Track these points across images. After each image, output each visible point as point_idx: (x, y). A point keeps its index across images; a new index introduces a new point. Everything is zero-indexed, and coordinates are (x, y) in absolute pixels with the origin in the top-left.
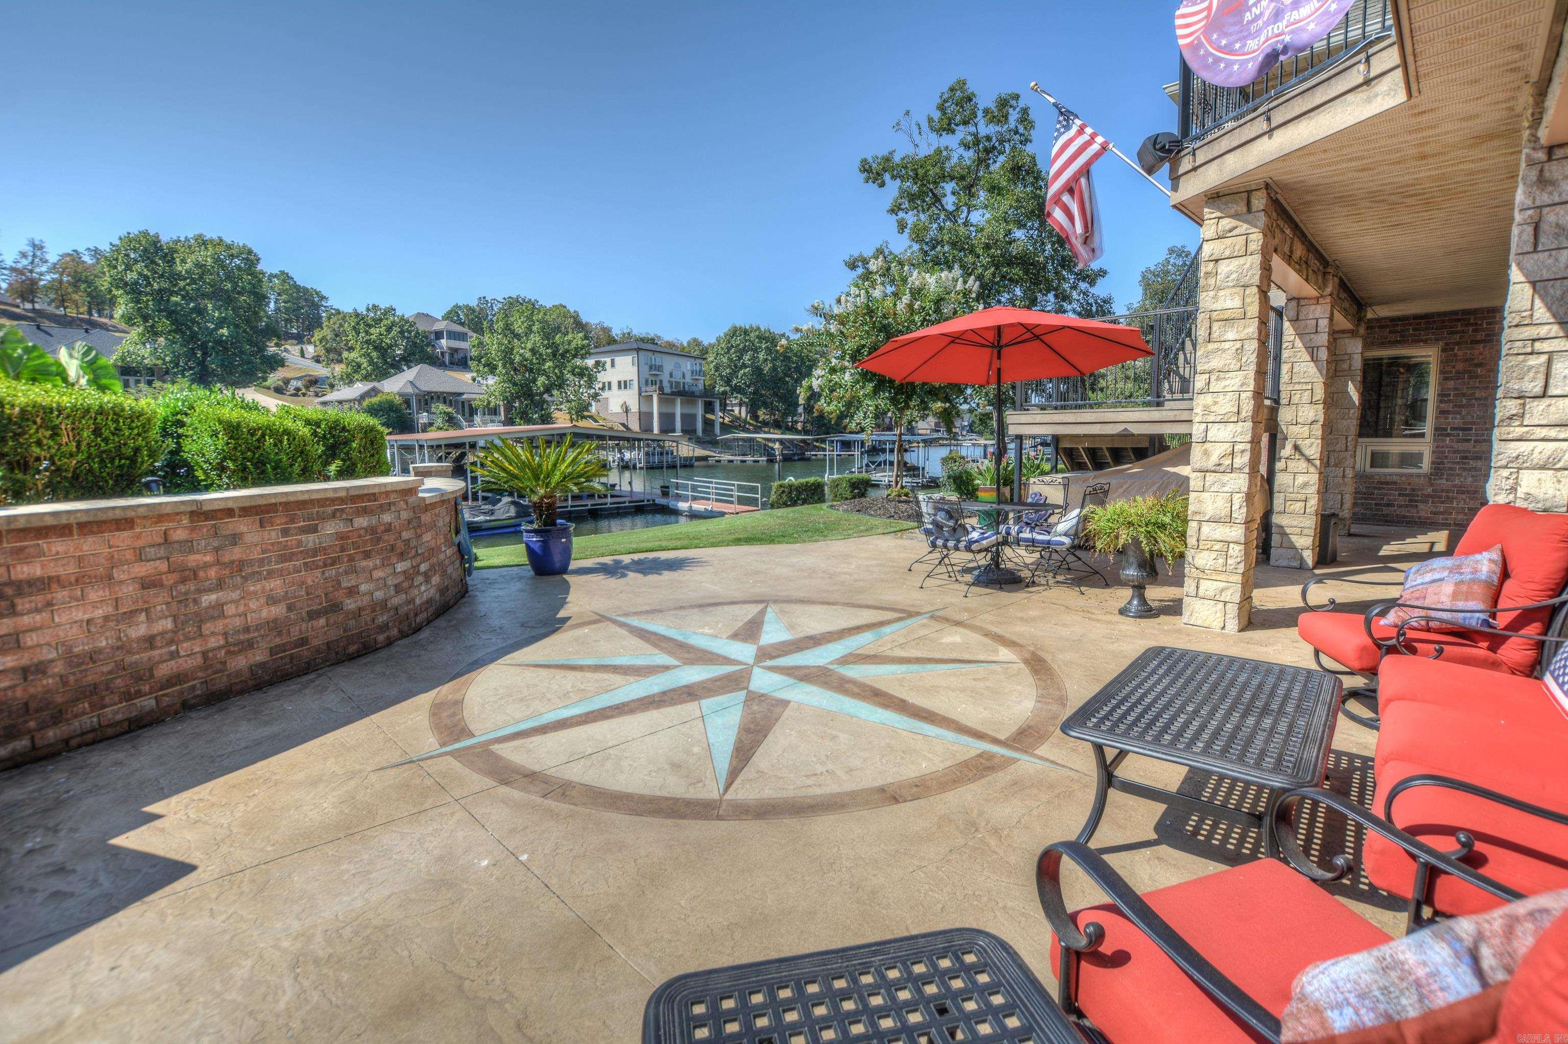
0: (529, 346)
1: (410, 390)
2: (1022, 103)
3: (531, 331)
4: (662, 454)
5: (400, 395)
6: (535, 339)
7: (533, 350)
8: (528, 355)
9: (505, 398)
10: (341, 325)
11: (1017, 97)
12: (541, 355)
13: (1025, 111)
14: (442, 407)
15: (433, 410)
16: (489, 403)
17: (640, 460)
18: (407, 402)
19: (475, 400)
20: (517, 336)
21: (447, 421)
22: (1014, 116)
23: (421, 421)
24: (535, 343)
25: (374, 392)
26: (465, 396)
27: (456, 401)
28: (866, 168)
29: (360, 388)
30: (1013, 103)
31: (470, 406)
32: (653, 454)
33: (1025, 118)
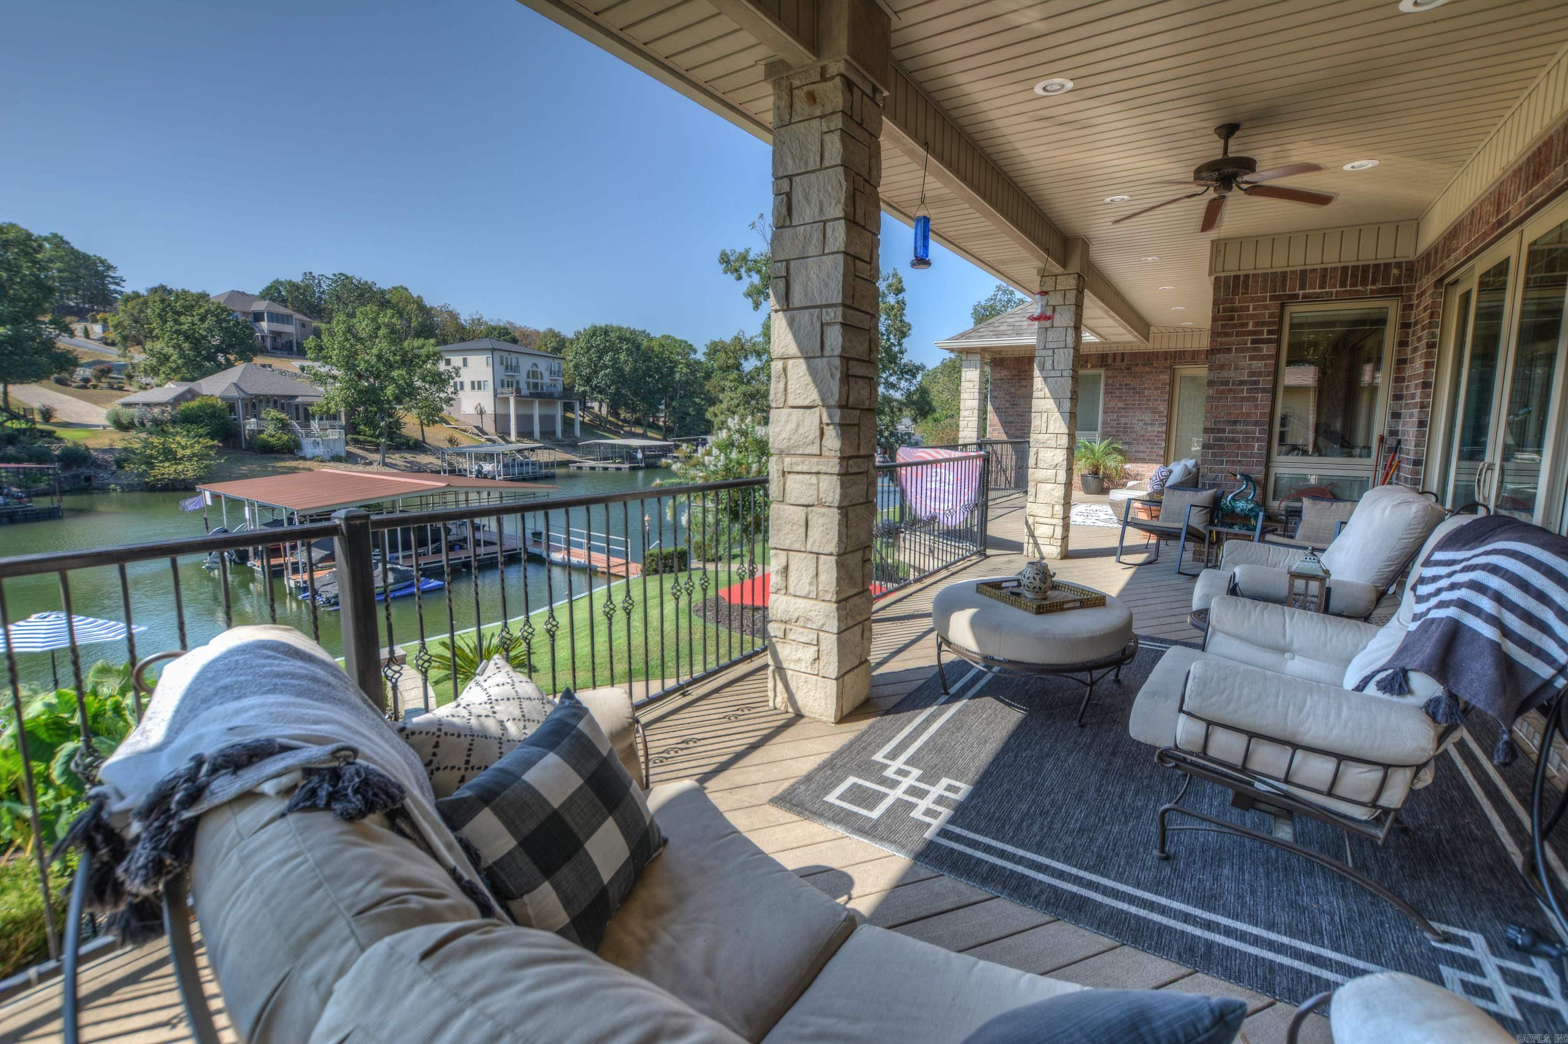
0: (375, 351)
1: (234, 393)
3: (377, 337)
4: (522, 465)
5: (223, 399)
6: (382, 345)
7: (379, 357)
8: (374, 360)
9: (348, 404)
10: (141, 311)
12: (388, 360)
14: (274, 413)
15: (263, 416)
16: (329, 409)
17: (499, 472)
18: (232, 408)
19: (311, 405)
20: (359, 340)
21: (280, 428)
23: (248, 427)
24: (381, 350)
25: (191, 394)
26: (299, 400)
27: (289, 404)
28: (725, 259)
29: (172, 389)
31: (306, 411)
32: (513, 466)
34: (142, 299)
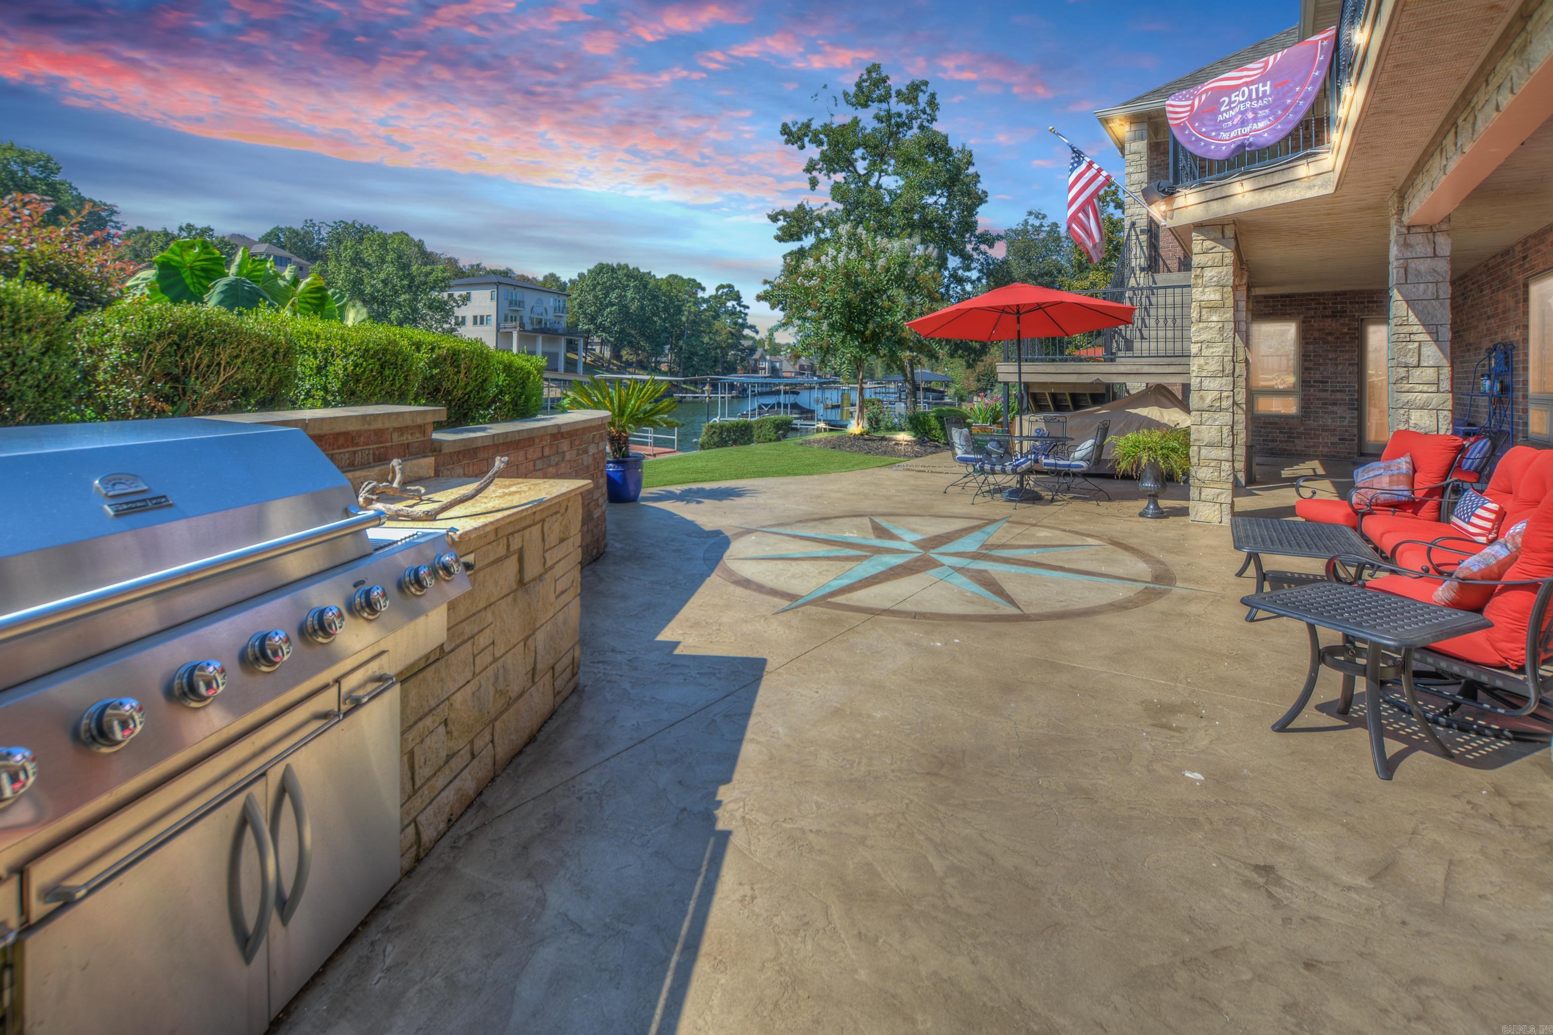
0: (382, 276)
2: (930, 89)
3: (384, 261)
6: (389, 269)
7: (385, 282)
8: (380, 286)
10: (144, 245)
11: (926, 83)
12: (393, 286)
13: (933, 96)
20: (368, 265)
22: (923, 99)
24: (388, 274)
28: (785, 130)
30: (923, 88)
33: (932, 102)
34: (145, 234)
